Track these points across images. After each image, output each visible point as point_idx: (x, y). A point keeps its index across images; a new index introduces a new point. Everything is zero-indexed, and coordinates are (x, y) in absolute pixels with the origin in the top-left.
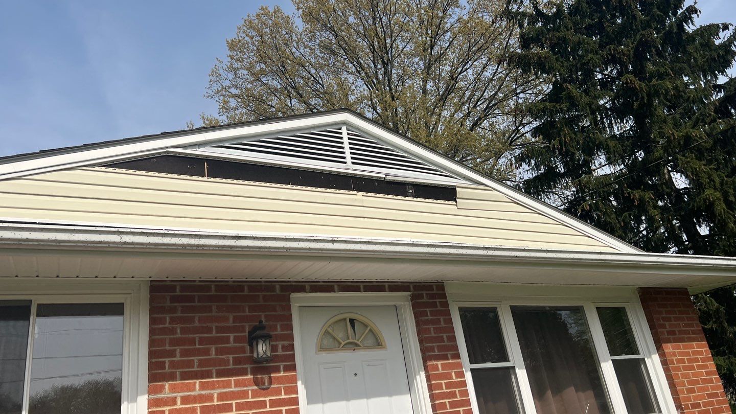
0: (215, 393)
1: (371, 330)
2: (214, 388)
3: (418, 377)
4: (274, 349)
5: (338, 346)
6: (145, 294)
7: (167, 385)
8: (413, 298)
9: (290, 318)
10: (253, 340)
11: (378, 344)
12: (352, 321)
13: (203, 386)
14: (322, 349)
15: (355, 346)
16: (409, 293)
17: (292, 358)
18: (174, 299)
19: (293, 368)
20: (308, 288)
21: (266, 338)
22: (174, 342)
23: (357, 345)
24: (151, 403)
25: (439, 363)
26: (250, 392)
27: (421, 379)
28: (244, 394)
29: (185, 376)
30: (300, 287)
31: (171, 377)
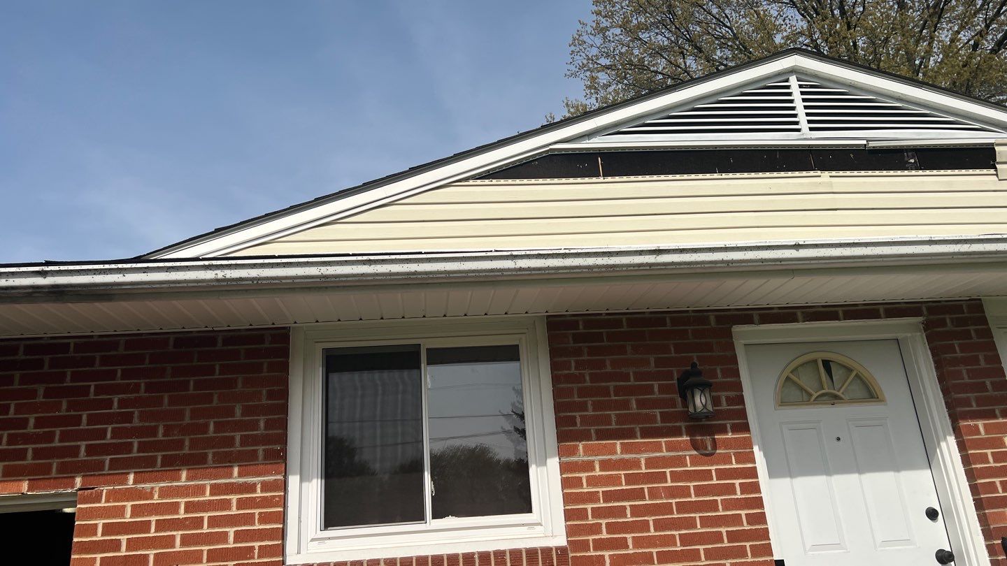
0: (643, 458)
1: (857, 376)
2: (640, 452)
3: (943, 444)
4: (716, 401)
5: (807, 399)
6: (542, 333)
7: (581, 446)
8: (927, 326)
9: (734, 360)
10: (685, 390)
11: (871, 395)
12: (827, 364)
13: (626, 449)
14: (783, 402)
15: (835, 399)
16: (920, 319)
17: (743, 414)
18: (577, 338)
19: (745, 428)
20: (756, 318)
21: (705, 386)
22: (583, 392)
23: (836, 397)
24: (564, 468)
25: (980, 424)
26: (688, 457)
27: (949, 448)
28: (680, 461)
29: (602, 435)
30: (746, 316)
31: (584, 436)
